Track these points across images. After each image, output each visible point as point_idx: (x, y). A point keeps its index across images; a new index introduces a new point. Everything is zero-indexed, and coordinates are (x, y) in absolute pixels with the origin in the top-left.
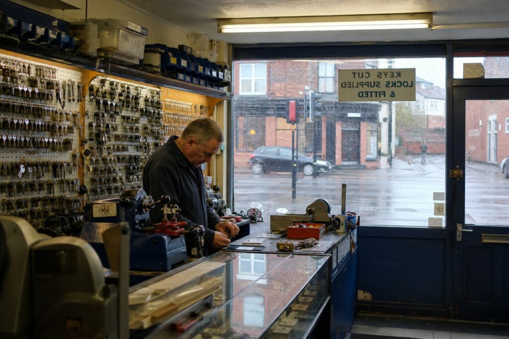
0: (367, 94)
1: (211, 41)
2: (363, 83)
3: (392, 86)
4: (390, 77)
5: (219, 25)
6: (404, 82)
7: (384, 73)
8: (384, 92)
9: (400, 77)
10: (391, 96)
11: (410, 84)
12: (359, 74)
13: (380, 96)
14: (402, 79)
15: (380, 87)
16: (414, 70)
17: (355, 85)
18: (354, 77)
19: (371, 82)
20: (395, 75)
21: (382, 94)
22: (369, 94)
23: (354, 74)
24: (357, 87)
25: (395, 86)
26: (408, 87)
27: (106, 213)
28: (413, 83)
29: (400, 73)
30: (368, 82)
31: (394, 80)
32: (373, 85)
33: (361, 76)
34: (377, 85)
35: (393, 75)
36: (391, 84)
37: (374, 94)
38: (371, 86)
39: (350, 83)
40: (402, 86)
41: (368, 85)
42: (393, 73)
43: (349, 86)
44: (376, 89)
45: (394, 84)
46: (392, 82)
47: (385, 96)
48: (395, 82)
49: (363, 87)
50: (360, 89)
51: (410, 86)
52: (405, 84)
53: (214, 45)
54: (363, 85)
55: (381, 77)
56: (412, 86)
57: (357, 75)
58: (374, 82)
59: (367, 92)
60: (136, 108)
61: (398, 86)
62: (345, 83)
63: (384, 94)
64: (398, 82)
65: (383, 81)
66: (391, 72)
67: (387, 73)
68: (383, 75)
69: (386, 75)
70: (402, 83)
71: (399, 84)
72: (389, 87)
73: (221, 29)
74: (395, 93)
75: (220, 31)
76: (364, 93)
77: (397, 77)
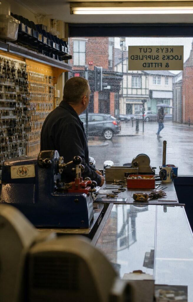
0: (149, 65)
1: (52, 20)
2: (147, 56)
3: (167, 59)
4: (166, 52)
5: (71, 8)
6: (176, 56)
7: (161, 49)
8: (161, 63)
9: (173, 52)
10: (166, 66)
11: (179, 58)
12: (144, 49)
13: (158, 67)
14: (174, 54)
15: (158, 59)
16: (183, 46)
17: (141, 57)
18: (141, 52)
19: (152, 56)
20: (169, 50)
21: (160, 65)
22: (151, 65)
23: (141, 49)
24: (143, 59)
25: (169, 59)
26: (178, 59)
27: (24, 174)
28: (182, 56)
29: (173, 49)
30: (150, 56)
31: (169, 54)
32: (153, 58)
33: (145, 51)
34: (157, 58)
35: (168, 50)
36: (166, 57)
37: (154, 65)
38: (153, 59)
39: (137, 56)
40: (174, 59)
41: (150, 58)
42: (168, 49)
43: (137, 58)
44: (156, 61)
45: (168, 57)
46: (167, 56)
47: (161, 67)
48: (169, 56)
49: (147, 59)
50: (145, 61)
51: (179, 59)
52: (176, 58)
53: (55, 24)
54: (147, 58)
55: (159, 52)
56: (181, 59)
57: (142, 50)
58: (155, 56)
59: (149, 63)
60: (13, 78)
61: (171, 59)
62: (134, 56)
63: (161, 65)
64: (171, 56)
65: (161, 55)
66: (166, 49)
67: (163, 49)
68: (160, 51)
69: (162, 50)
70: (174, 56)
71: (171, 58)
72: (165, 59)
73: (73, 11)
74: (169, 65)
75: (72, 13)
76: (147, 64)
77: (170, 52)
